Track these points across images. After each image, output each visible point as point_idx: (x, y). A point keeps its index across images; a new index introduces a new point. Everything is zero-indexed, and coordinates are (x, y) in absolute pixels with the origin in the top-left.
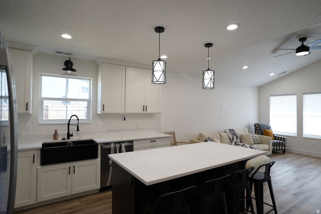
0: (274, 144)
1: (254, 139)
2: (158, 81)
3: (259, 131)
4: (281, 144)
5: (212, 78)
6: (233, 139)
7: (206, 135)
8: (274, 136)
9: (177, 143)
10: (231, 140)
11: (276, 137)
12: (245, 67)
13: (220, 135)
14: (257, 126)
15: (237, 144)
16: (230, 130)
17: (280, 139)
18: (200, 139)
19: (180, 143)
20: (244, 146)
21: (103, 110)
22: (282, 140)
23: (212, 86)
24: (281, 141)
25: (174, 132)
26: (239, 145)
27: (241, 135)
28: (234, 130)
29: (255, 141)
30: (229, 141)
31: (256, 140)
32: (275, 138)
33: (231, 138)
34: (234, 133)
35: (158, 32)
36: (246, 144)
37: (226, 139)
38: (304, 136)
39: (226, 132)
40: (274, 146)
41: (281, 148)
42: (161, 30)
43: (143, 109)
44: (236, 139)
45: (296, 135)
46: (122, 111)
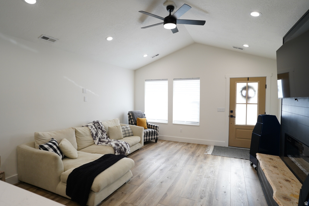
0: (147, 134)
1: (125, 131)
3: (132, 120)
4: (153, 132)
6: (96, 134)
7: (49, 135)
8: (147, 124)
10: (94, 136)
11: (149, 125)
13: (76, 132)
14: (131, 114)
16: (94, 123)
17: (153, 127)
22: (155, 128)
24: (153, 130)
26: (103, 142)
27: (109, 127)
28: (99, 122)
29: (126, 134)
30: (91, 138)
31: (127, 132)
32: (149, 127)
33: (94, 133)
34: (99, 126)
37: (87, 135)
38: (173, 123)
39: (87, 126)
40: (147, 137)
41: (153, 137)
44: (102, 134)
45: (167, 122)
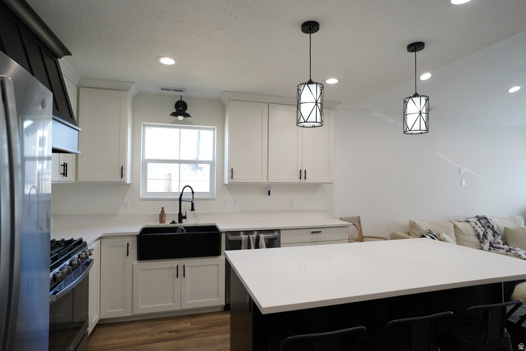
2: (306, 122)
5: (424, 111)
6: (485, 236)
7: (424, 226)
9: (365, 237)
10: (481, 237)
12: (514, 89)
13: (455, 227)
15: (495, 247)
16: (479, 219)
18: (411, 232)
19: (369, 237)
20: (513, 252)
21: (232, 177)
23: (423, 127)
25: (359, 217)
26: (499, 248)
27: (506, 229)
28: (488, 218)
30: (476, 240)
33: (481, 233)
34: (488, 224)
35: (308, 33)
36: (517, 249)
37: (470, 235)
39: (468, 222)
42: (313, 27)
43: (299, 176)
44: (494, 236)
46: (263, 180)
